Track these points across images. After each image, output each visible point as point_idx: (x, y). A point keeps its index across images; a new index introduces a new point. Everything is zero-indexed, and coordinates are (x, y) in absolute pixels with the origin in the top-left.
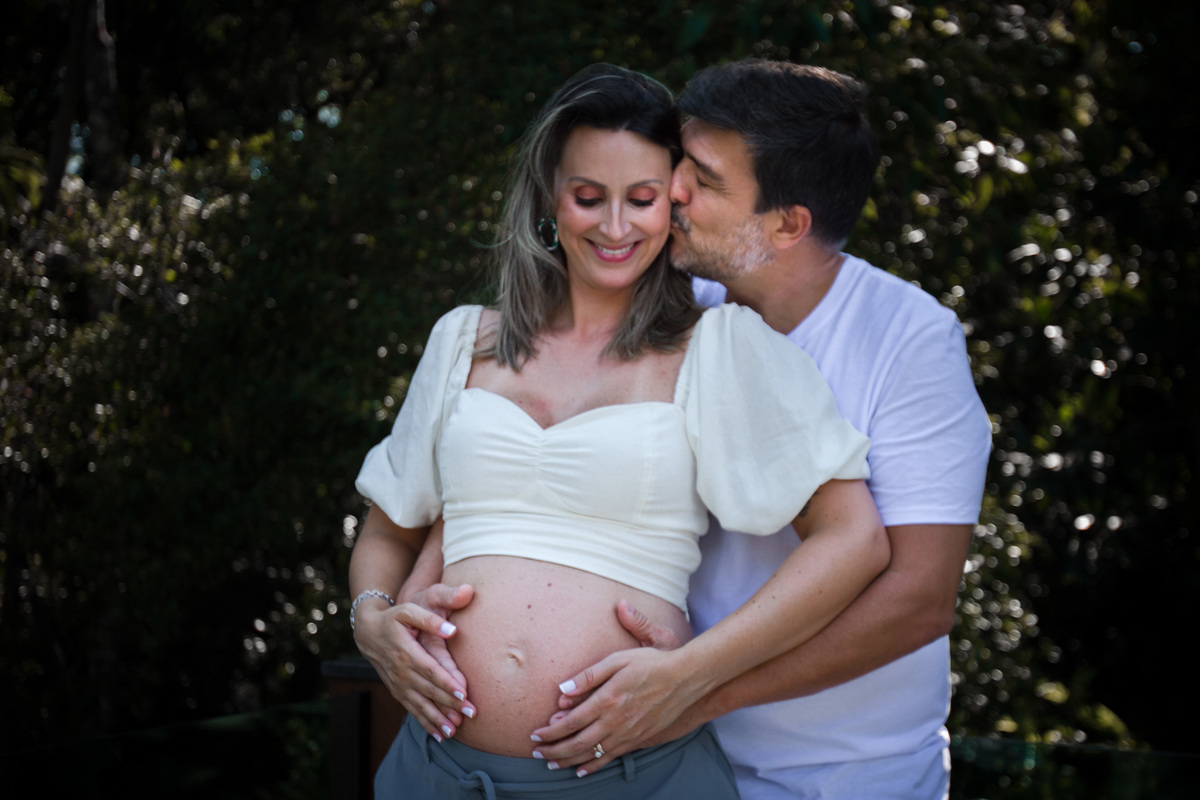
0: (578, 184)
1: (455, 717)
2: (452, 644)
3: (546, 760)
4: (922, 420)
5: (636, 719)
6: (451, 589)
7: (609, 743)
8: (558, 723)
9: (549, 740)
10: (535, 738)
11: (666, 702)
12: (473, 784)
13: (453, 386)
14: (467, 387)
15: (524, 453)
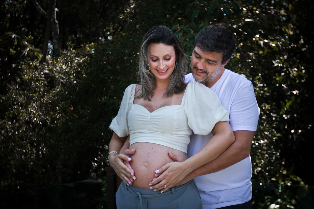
0: (152, 56)
1: (132, 180)
2: (131, 163)
3: (153, 189)
4: (243, 106)
5: (174, 178)
6: (130, 150)
7: (168, 184)
8: (155, 180)
9: (154, 184)
10: (150, 184)
11: (181, 174)
12: (136, 195)
13: (130, 103)
14: (133, 104)
15: (146, 119)
